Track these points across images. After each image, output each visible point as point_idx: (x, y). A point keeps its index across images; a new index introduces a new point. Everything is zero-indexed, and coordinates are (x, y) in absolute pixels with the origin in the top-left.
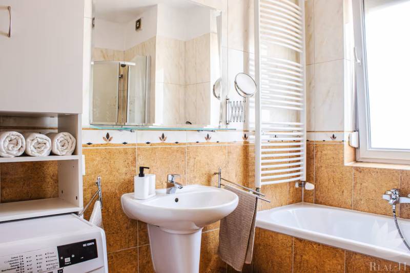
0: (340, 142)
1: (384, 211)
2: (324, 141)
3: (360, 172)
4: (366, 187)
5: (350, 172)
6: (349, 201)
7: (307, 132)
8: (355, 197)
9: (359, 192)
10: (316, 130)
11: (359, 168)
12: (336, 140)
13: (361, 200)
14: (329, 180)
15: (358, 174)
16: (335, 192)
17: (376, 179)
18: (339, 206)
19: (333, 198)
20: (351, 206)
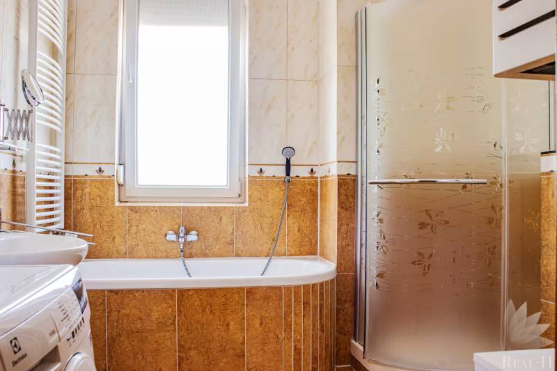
0: (110, 177)
1: (165, 254)
2: (86, 175)
3: (136, 212)
4: (144, 230)
5: (123, 213)
6: (123, 249)
7: (66, 163)
8: (129, 242)
9: (135, 236)
10: (74, 161)
11: (135, 207)
12: (104, 174)
13: (138, 245)
14: (95, 226)
15: (133, 215)
16: (104, 239)
17: (155, 219)
18: (109, 256)
19: (101, 247)
20: (125, 253)
